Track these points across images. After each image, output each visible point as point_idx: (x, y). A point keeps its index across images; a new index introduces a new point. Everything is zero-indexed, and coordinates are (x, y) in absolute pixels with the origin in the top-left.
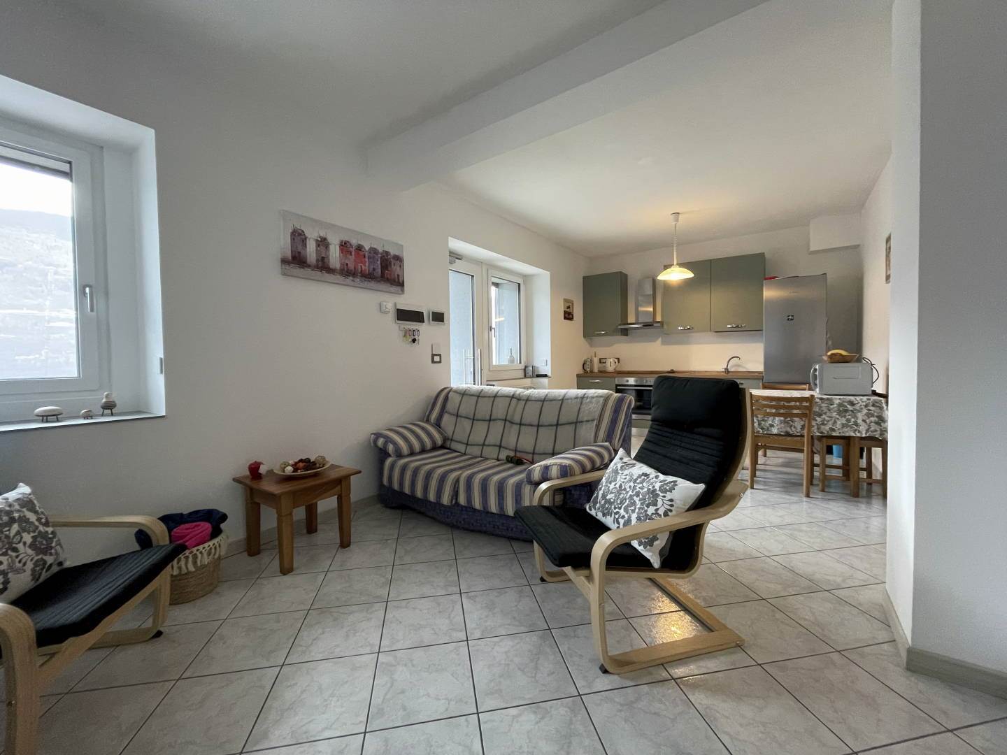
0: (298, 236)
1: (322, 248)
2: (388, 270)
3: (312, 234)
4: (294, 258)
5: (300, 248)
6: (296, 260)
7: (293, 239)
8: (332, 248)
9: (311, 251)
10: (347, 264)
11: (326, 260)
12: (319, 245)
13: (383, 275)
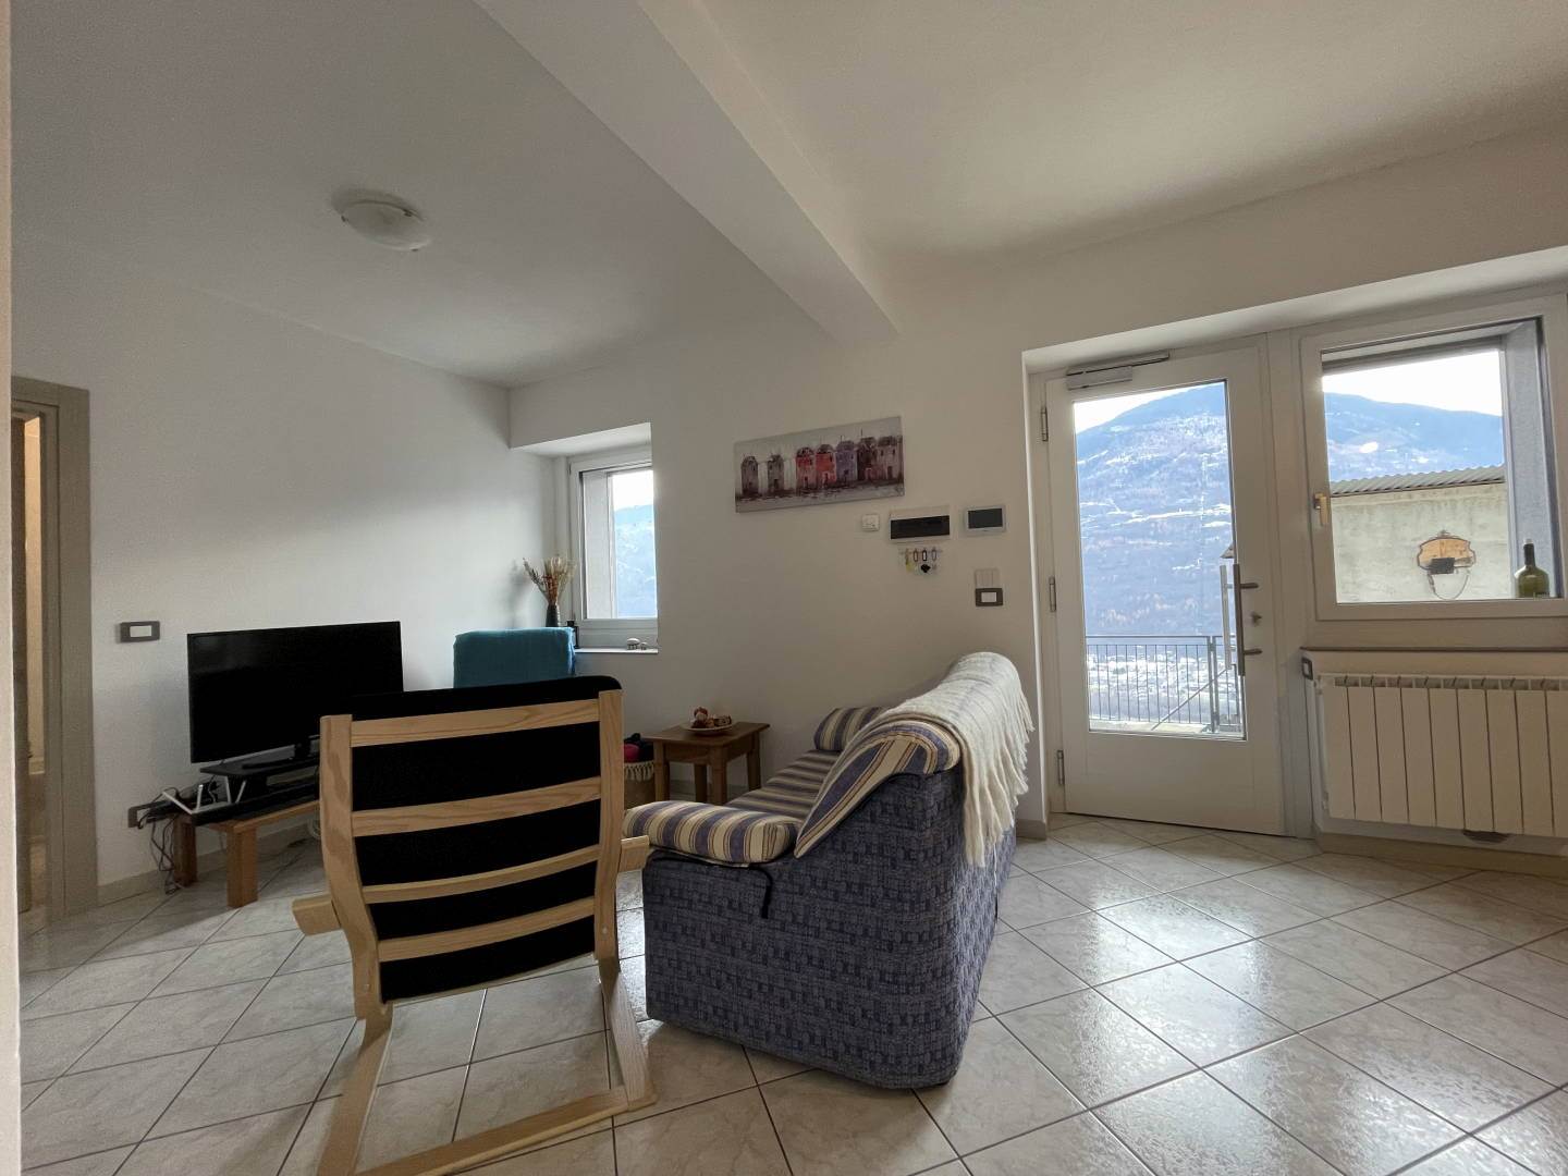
0: (749, 465)
1: (776, 470)
2: (871, 466)
3: (762, 458)
4: (745, 491)
5: (751, 479)
6: (748, 493)
7: (744, 471)
8: (787, 465)
9: (763, 478)
10: (806, 479)
11: (780, 482)
12: (770, 468)
13: (861, 477)
